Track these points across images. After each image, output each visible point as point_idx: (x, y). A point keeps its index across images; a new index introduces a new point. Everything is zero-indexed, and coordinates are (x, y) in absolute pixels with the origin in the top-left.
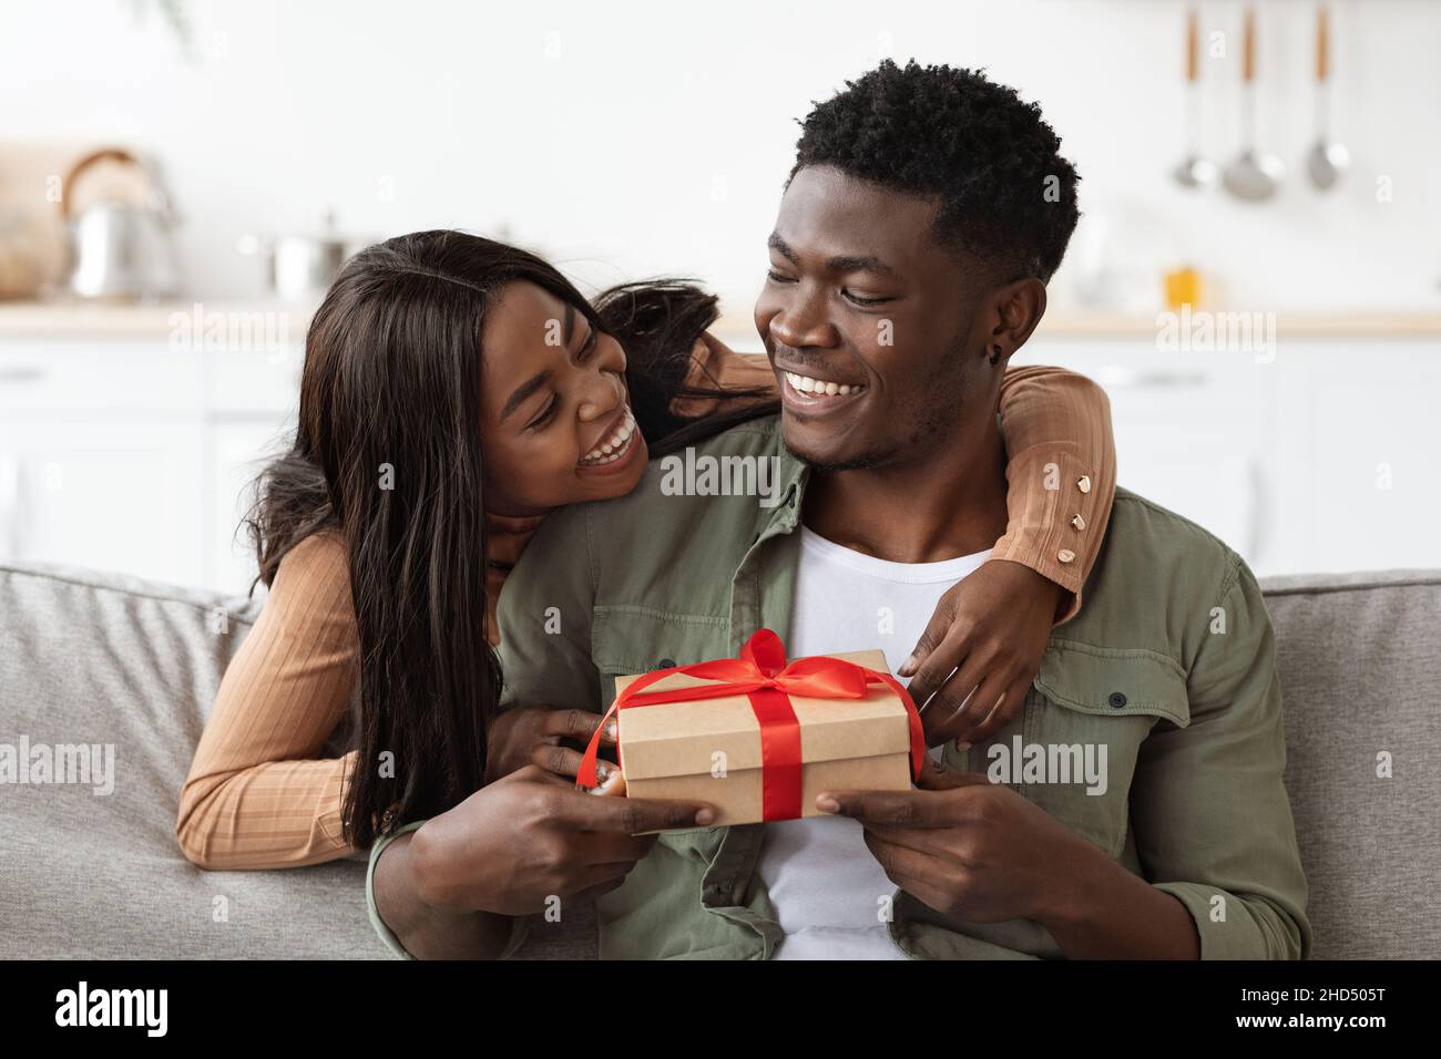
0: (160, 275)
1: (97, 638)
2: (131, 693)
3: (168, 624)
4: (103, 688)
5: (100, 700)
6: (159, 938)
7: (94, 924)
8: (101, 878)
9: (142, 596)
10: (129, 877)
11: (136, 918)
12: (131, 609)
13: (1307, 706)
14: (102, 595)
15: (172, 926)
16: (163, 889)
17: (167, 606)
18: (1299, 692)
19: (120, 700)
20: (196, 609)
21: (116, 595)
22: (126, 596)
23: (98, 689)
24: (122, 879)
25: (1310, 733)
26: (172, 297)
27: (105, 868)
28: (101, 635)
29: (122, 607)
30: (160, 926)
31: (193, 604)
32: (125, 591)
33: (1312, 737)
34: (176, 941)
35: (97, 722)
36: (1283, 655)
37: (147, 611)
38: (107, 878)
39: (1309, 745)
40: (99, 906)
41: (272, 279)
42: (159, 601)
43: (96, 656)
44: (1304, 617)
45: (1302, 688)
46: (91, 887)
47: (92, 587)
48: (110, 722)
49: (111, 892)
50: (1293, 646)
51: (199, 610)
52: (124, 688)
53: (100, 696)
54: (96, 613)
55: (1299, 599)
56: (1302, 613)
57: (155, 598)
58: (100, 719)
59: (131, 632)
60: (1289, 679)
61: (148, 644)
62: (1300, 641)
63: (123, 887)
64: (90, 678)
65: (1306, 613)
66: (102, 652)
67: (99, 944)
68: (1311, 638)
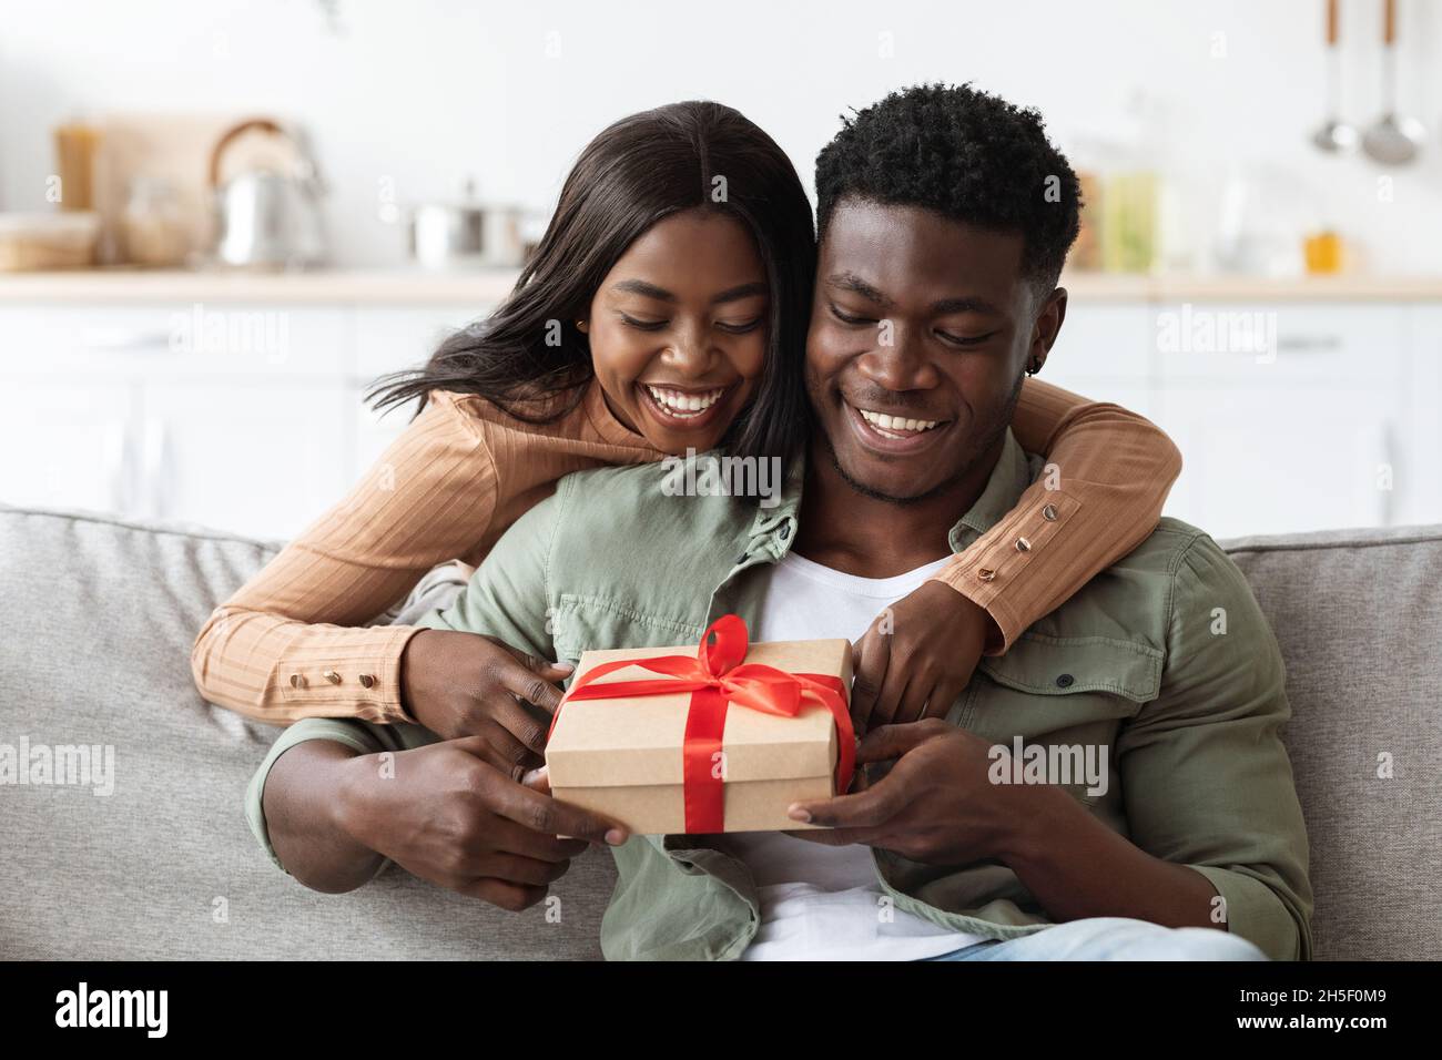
0: (307, 244)
1: (156, 579)
2: (188, 633)
3: (225, 563)
4: (160, 627)
5: (156, 638)
6: (209, 876)
7: (146, 862)
8: (156, 817)
9: (203, 538)
10: (183, 815)
11: (187, 855)
12: (191, 551)
13: (1344, 659)
14: (162, 539)
15: (223, 864)
16: (217, 829)
17: (225, 545)
18: (1338, 645)
19: (176, 639)
20: (253, 548)
21: (176, 538)
22: (184, 538)
23: (156, 629)
24: (176, 818)
25: (1348, 686)
26: (317, 265)
27: (160, 806)
28: (158, 576)
29: (181, 549)
30: (210, 862)
31: (251, 543)
32: (185, 534)
33: (1349, 690)
34: (225, 879)
35: (152, 658)
36: (1323, 608)
37: (206, 553)
38: (162, 817)
39: (1346, 697)
40: (153, 844)
41: (413, 247)
42: (218, 542)
43: (154, 596)
44: (1346, 570)
45: (1341, 641)
46: (147, 825)
47: (153, 532)
48: (165, 660)
49: (166, 830)
50: (1333, 599)
51: (257, 549)
52: (180, 628)
53: (157, 634)
54: (155, 556)
55: (1343, 551)
56: (1344, 566)
57: (214, 539)
58: (156, 656)
59: (190, 573)
60: (1328, 631)
61: (205, 584)
62: (1341, 594)
63: (177, 825)
64: (147, 617)
65: (1349, 567)
66: (160, 591)
67: (151, 882)
68: (1352, 591)
